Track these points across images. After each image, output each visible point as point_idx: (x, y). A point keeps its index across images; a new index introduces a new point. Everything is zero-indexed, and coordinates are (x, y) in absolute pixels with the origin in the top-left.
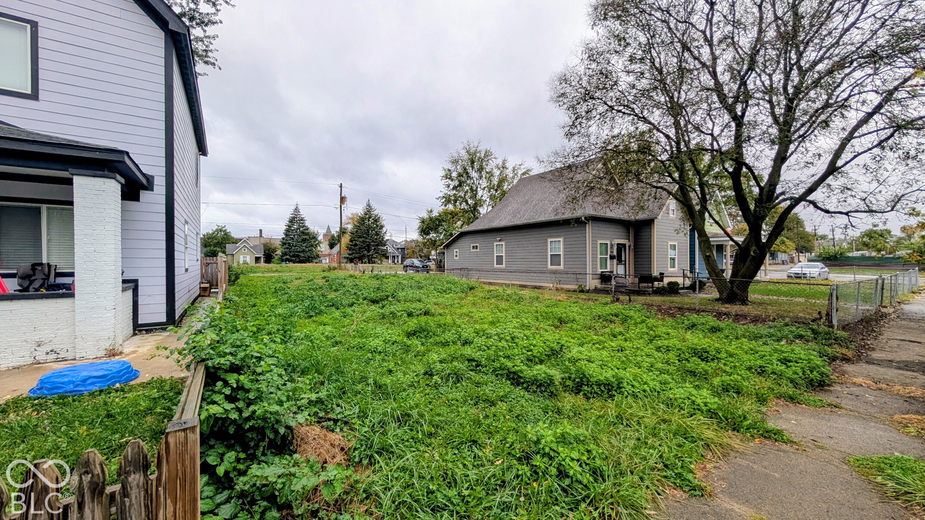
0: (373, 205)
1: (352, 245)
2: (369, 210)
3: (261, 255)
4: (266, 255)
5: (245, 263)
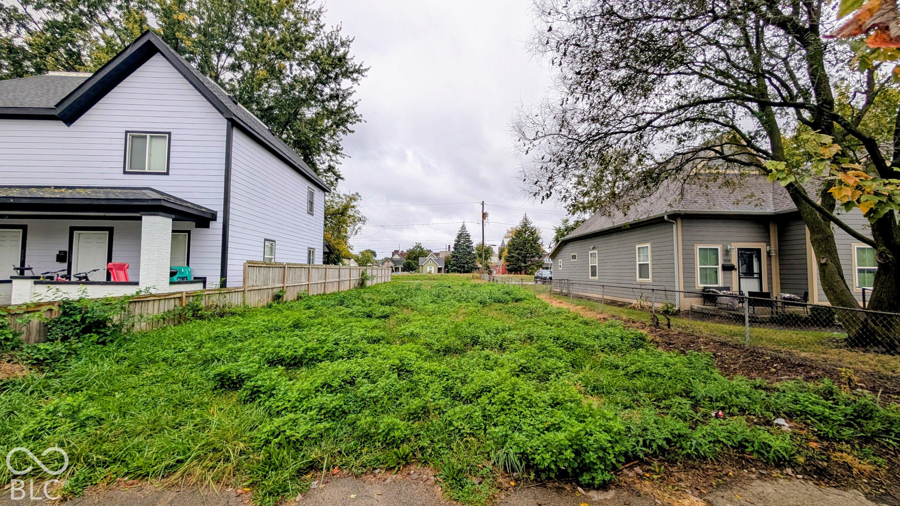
0: (530, 219)
1: (509, 257)
2: (525, 225)
3: (442, 266)
4: (446, 266)
5: (430, 272)
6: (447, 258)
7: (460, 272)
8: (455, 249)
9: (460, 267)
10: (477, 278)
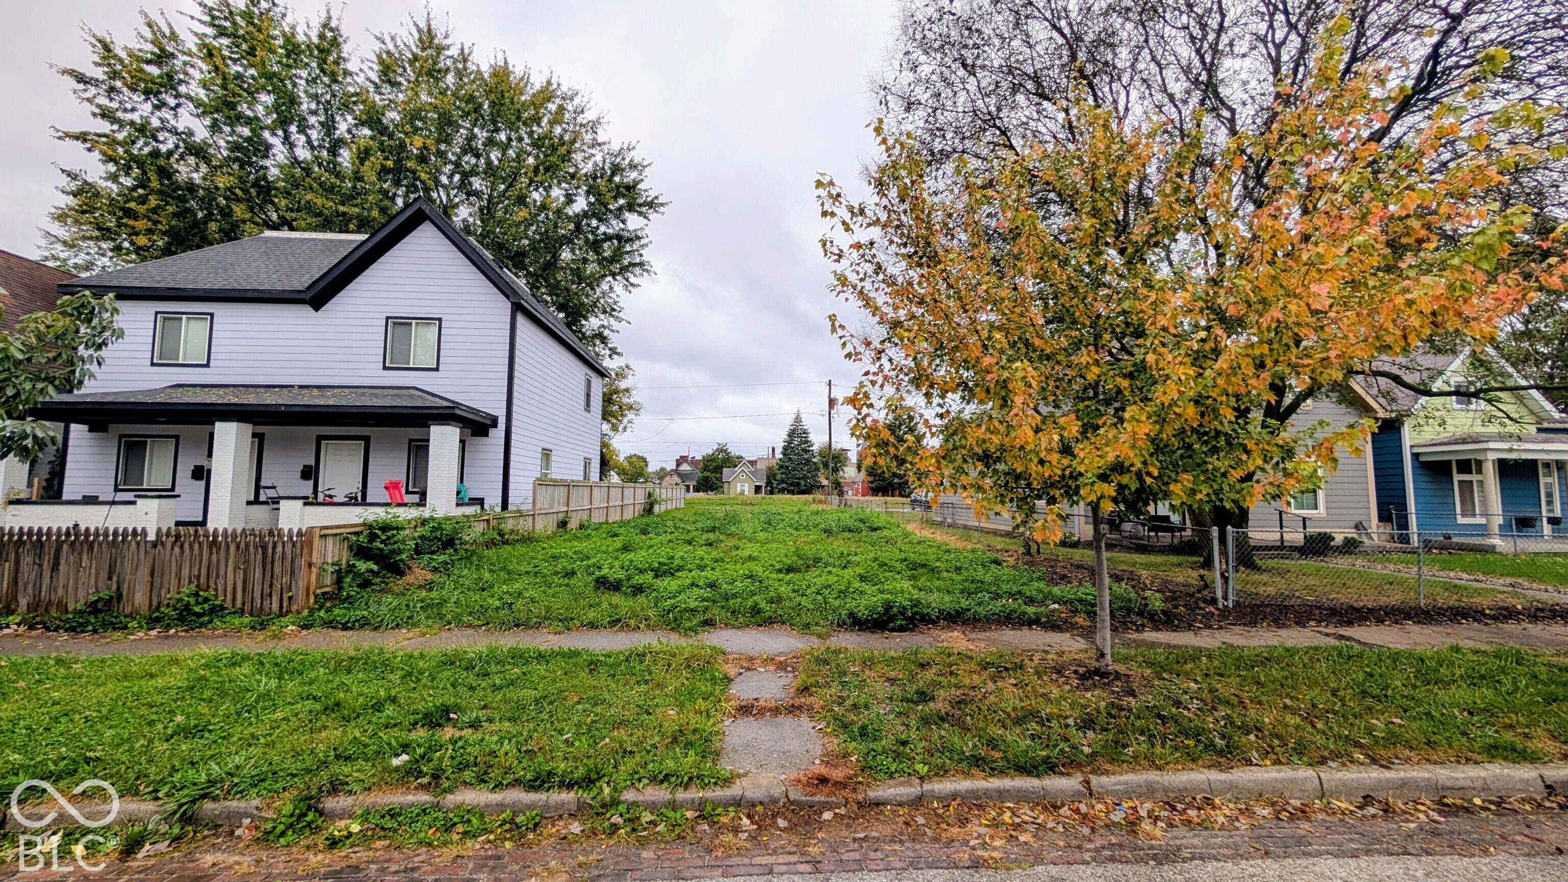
1: (874, 468)
3: (763, 483)
4: (769, 483)
5: (742, 493)
6: (770, 469)
7: (792, 493)
8: (784, 454)
9: (792, 484)
10: (821, 502)
